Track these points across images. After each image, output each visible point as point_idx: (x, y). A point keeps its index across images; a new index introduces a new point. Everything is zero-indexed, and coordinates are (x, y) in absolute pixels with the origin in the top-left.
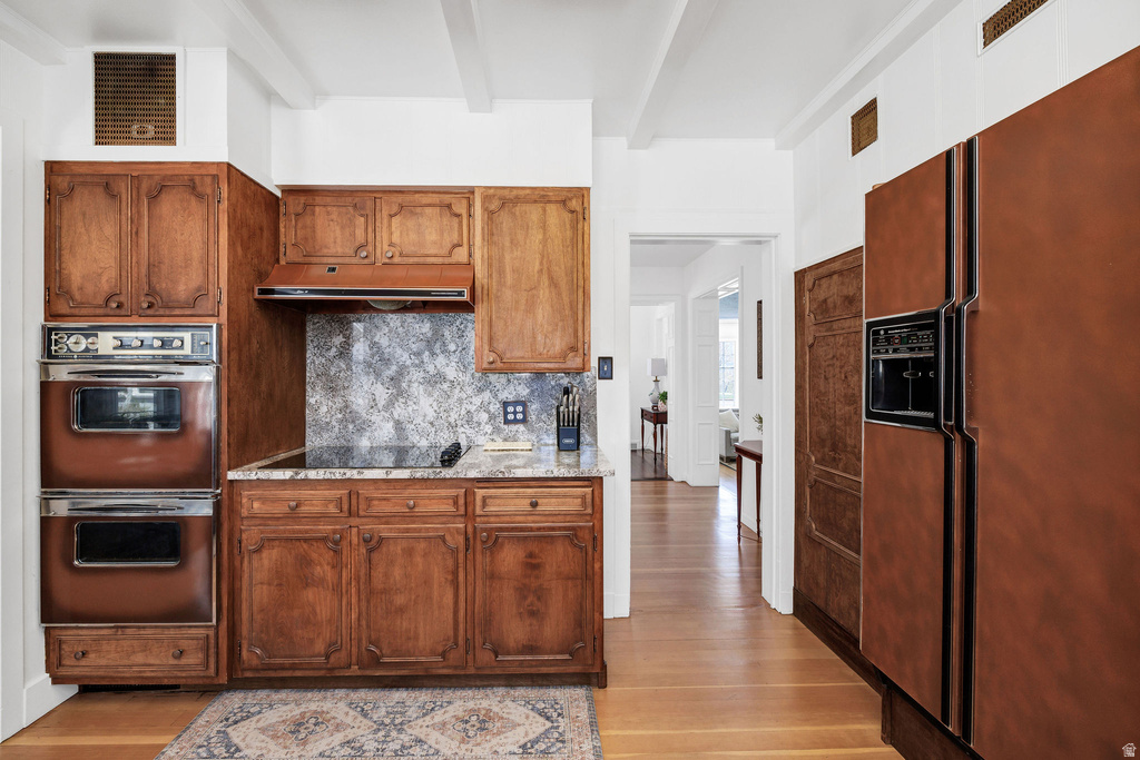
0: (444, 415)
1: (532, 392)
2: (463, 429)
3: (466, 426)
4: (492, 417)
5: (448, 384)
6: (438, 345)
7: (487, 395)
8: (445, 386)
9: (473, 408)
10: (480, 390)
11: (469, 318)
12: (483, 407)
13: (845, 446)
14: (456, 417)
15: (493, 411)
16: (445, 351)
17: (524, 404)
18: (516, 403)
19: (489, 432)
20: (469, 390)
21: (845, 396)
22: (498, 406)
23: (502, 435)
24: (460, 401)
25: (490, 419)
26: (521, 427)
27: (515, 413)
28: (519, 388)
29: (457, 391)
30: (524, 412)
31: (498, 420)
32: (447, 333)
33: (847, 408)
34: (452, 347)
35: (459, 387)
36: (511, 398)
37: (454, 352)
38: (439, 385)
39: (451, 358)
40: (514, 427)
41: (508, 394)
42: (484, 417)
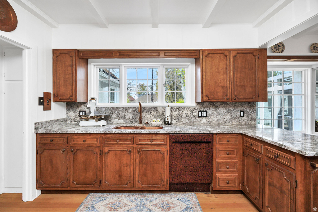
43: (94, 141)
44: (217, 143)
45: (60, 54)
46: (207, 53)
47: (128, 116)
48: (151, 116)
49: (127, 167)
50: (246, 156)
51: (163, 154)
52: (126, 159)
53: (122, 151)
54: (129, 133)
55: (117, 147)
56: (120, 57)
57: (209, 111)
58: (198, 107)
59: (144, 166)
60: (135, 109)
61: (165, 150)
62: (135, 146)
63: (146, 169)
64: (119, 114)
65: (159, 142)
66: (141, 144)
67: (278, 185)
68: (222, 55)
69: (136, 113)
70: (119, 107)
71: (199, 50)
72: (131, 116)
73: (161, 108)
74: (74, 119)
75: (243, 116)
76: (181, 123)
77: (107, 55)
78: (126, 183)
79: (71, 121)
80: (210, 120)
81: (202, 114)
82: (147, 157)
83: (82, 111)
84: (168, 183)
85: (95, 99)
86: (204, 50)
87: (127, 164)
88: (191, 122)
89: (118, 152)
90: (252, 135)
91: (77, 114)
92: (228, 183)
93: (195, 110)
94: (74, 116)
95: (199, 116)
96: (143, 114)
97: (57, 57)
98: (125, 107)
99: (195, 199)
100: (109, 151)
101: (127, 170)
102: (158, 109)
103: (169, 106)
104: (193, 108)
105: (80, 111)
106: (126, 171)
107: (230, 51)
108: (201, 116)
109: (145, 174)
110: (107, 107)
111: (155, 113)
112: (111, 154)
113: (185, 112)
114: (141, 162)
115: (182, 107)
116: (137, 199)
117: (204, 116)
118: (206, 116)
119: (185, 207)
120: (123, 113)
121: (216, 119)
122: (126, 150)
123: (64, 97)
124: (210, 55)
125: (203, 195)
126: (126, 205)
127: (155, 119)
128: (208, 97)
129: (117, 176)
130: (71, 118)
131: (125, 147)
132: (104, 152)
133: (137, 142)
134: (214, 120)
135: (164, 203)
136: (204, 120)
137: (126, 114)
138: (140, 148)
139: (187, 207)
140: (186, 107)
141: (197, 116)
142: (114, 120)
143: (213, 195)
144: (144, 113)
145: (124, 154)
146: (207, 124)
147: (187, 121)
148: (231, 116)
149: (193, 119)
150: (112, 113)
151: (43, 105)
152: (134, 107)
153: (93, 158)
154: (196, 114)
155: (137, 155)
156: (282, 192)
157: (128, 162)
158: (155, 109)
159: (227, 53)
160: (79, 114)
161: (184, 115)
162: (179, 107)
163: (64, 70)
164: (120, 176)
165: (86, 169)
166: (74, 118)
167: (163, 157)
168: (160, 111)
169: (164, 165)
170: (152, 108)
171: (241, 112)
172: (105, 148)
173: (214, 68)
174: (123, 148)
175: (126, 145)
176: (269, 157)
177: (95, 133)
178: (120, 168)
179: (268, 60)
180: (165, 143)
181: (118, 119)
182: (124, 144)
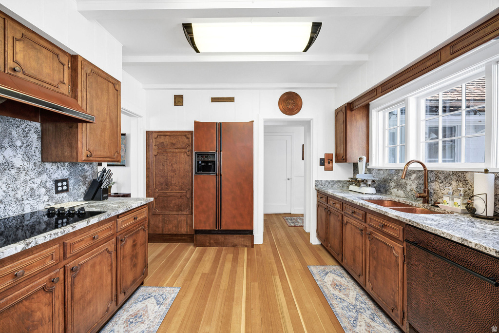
0: (12, 193)
1: (71, 173)
2: (28, 202)
3: (30, 199)
4: (48, 191)
5: (15, 170)
6: (6, 140)
7: (44, 177)
8: (13, 172)
9: (35, 186)
10: (40, 174)
11: (32, 125)
12: (42, 184)
13: (172, 184)
14: (22, 193)
15: (48, 186)
16: (12, 145)
17: (66, 180)
18: (62, 181)
19: (46, 200)
20: (32, 174)
21: (172, 170)
22: (52, 183)
23: (54, 201)
24: (25, 182)
25: (47, 192)
26: (65, 194)
27: (62, 186)
28: (64, 172)
29: (23, 175)
30: (67, 185)
31: (52, 192)
32: (14, 133)
33: (172, 173)
34: (19, 143)
35: (24, 172)
36: (59, 178)
37: (20, 147)
38: (7, 171)
39: (18, 151)
40: (61, 195)
41: (58, 175)
42: (43, 190)
47: (410, 185)
49: (359, 251)
51: (396, 257)
53: (356, 227)
55: (352, 220)
62: (367, 226)
64: (398, 181)
65: (391, 233)
66: (372, 227)
100: (347, 222)
101: (359, 255)
114: (372, 253)
120: (404, 180)
122: (359, 229)
132: (344, 221)
137: (407, 182)
142: (392, 190)
144: (437, 183)
150: (390, 179)
151: (324, 165)
158: (461, 176)
167: (396, 262)
170: (455, 173)
172: (344, 218)
175: (359, 221)
181: (397, 189)
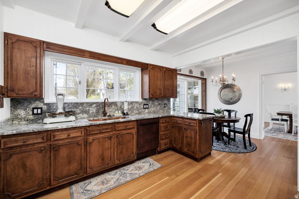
43: (79, 134)
44: (161, 123)
45: (18, 40)
46: (152, 66)
47: (92, 110)
48: (112, 110)
49: (108, 150)
50: (174, 128)
51: (133, 135)
52: (107, 144)
53: (104, 138)
54: (111, 122)
55: (99, 136)
56: (90, 58)
57: (149, 105)
58: (144, 101)
59: (121, 146)
60: (98, 104)
61: (135, 132)
62: (114, 132)
63: (122, 148)
64: (83, 109)
65: (131, 127)
66: (118, 130)
67: (190, 136)
68: (159, 69)
69: (99, 108)
70: (83, 103)
71: (148, 64)
72: (94, 111)
73: (120, 103)
74: (24, 118)
75: (166, 107)
76: (134, 113)
77: (78, 53)
78: (107, 164)
79: (19, 120)
80: (150, 110)
81: (146, 106)
82: (123, 139)
83: (37, 108)
84: (136, 155)
85: (63, 95)
86: (151, 65)
87: (108, 148)
88: (139, 112)
89: (101, 140)
90: (177, 116)
91: (29, 111)
92: (166, 145)
93: (142, 104)
94: (23, 114)
95: (144, 108)
96: (106, 108)
97: (13, 43)
98: (89, 103)
99: (151, 159)
100: (93, 140)
101: (108, 152)
102: (118, 104)
103: (126, 101)
104: (141, 102)
105: (34, 109)
106: (107, 154)
107: (163, 67)
108: (145, 108)
109: (121, 153)
110: (69, 103)
111: (115, 107)
112: (96, 142)
113: (136, 105)
114: (119, 144)
115: (134, 102)
116: (117, 173)
117: (147, 108)
118: (148, 108)
119: (149, 165)
120: (87, 108)
121: (153, 109)
122: (108, 137)
123: (25, 92)
124: (154, 69)
125: (154, 157)
126: (112, 179)
127: (117, 112)
128: (152, 95)
129: (100, 160)
130: (19, 117)
131: (107, 135)
132: (88, 142)
133: (116, 129)
134: (152, 110)
135: (137, 167)
136: (147, 111)
137: (90, 109)
138: (118, 133)
139: (150, 164)
140: (136, 102)
141: (143, 108)
143: (158, 155)
145: (106, 141)
146: (148, 113)
147: (137, 112)
148: (160, 107)
149: (140, 110)
150: (75, 108)
152: (98, 103)
153: (78, 150)
154: (142, 107)
155: (116, 139)
156: (191, 138)
157: (109, 147)
158: (115, 104)
159: (161, 69)
160: (33, 111)
161: (135, 108)
162: (132, 102)
163: (25, 61)
164: (103, 159)
165: (69, 162)
166: (24, 116)
167: (133, 137)
168: (119, 105)
169: (134, 142)
170: (113, 103)
171: (165, 104)
172: (89, 139)
173: (155, 77)
174: (105, 136)
175: (107, 133)
176: (186, 125)
177: (81, 126)
178: (103, 152)
179: (178, 75)
180: (135, 127)
181: (82, 114)
182: (106, 132)
